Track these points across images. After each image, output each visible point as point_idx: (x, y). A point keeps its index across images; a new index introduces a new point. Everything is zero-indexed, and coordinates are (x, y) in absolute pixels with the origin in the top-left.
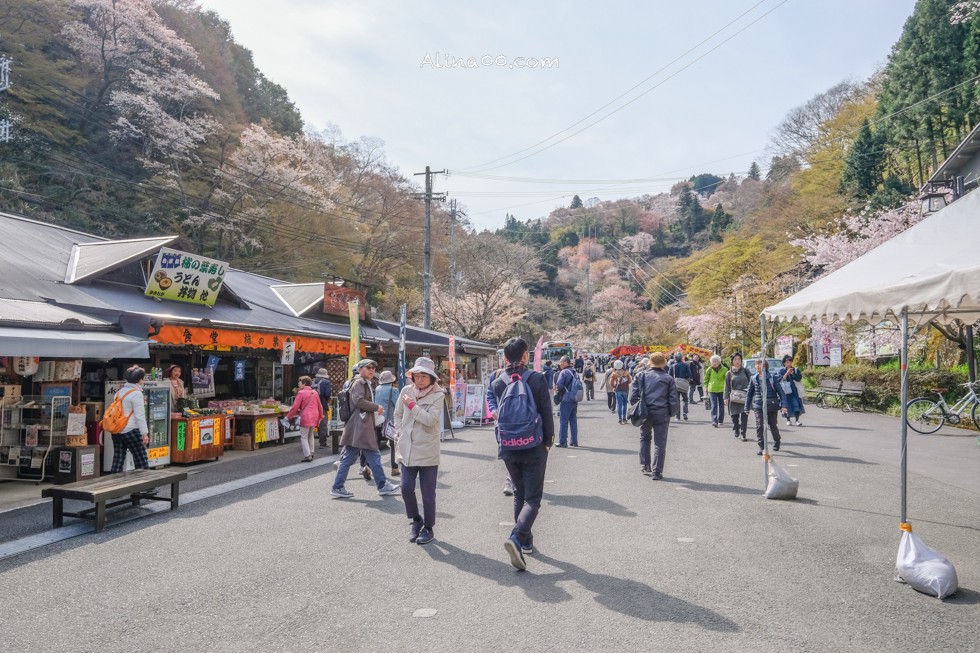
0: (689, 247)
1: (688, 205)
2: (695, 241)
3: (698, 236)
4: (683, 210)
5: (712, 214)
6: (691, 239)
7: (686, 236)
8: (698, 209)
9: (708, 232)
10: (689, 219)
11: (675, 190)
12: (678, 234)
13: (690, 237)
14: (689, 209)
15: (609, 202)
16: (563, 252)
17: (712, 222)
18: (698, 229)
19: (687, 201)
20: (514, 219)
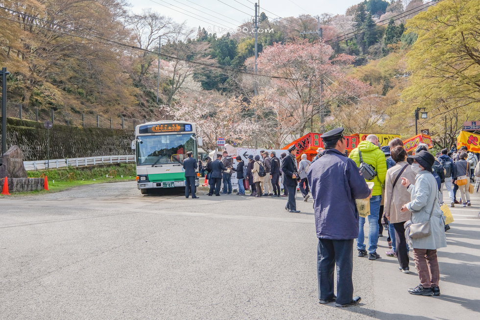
0: (363, 59)
1: (363, 21)
2: (368, 53)
3: (371, 49)
4: (359, 25)
5: (384, 29)
6: (365, 52)
7: (361, 49)
8: (371, 25)
9: (381, 44)
10: (364, 34)
11: (349, 12)
12: (353, 47)
13: (364, 51)
14: (364, 26)
15: (292, 18)
16: (249, 62)
17: (385, 36)
18: (372, 43)
19: (361, 18)
20: (205, 32)
